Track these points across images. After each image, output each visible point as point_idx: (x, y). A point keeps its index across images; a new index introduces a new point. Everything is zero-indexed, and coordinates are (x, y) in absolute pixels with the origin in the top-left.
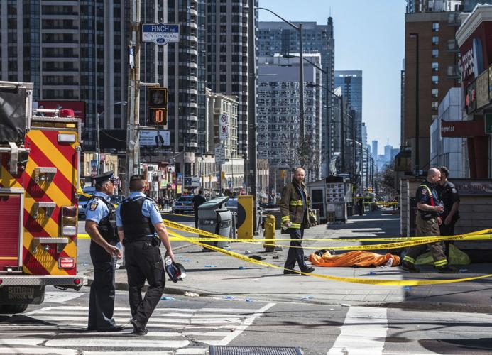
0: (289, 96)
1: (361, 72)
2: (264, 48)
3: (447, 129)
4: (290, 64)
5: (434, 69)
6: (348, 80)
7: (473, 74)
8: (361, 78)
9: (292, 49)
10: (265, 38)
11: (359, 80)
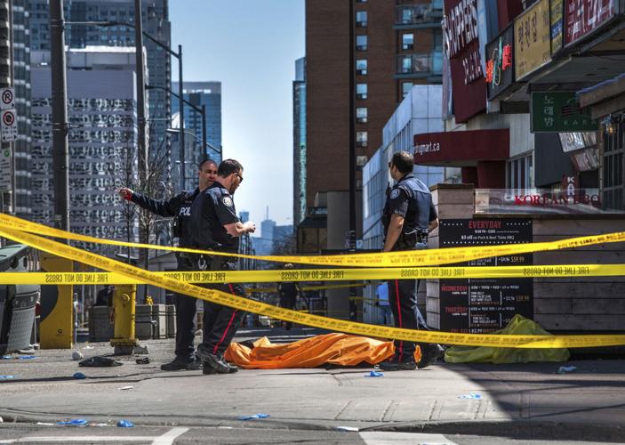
0: (88, 124)
1: (219, 84)
2: (38, 36)
3: (425, 148)
4: (89, 65)
5: (360, 71)
6: (195, 99)
7: (476, 40)
8: (219, 97)
9: (92, 39)
10: (39, 16)
11: (216, 99)
